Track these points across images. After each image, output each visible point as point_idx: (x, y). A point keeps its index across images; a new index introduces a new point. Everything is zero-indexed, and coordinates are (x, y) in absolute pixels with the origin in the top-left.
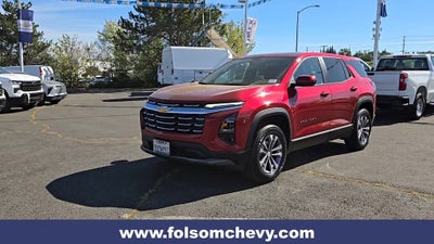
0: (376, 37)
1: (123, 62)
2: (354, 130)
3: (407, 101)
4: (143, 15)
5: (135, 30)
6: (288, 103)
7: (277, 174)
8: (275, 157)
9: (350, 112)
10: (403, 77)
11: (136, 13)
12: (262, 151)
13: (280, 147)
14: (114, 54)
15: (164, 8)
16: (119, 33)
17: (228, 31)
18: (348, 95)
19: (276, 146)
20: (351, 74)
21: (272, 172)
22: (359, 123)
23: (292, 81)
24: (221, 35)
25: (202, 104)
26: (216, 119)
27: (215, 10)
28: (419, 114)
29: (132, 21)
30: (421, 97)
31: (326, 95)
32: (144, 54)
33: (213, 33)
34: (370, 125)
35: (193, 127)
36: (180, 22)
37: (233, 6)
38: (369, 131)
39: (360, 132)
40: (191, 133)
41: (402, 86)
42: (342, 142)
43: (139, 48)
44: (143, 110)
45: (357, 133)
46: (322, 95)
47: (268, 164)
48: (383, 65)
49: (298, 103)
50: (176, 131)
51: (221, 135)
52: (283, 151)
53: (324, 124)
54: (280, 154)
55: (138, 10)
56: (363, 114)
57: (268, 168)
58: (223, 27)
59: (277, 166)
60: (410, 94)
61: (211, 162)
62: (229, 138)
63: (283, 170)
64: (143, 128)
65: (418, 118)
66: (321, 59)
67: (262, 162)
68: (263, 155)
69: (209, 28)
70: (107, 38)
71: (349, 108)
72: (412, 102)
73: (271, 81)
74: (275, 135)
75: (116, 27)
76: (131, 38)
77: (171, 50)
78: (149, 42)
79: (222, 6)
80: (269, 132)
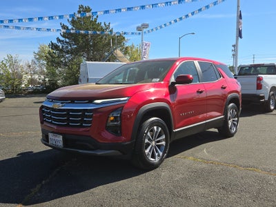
0: (235, 56)
1: (53, 74)
2: (225, 121)
3: (263, 97)
4: (67, 40)
5: (61, 51)
6: (169, 98)
7: (161, 161)
8: (159, 146)
9: (222, 107)
10: (260, 79)
11: (62, 39)
12: (147, 141)
13: (164, 137)
14: (47, 69)
15: (82, 35)
16: (49, 53)
17: (130, 51)
18: (219, 93)
19: (159, 136)
20: (221, 75)
21: (157, 160)
22: (229, 115)
23: (173, 79)
24: (125, 54)
25: (90, 99)
26: (103, 113)
27: (121, 36)
28: (272, 108)
29: (59, 44)
30: (273, 95)
31: (201, 92)
32: (69, 69)
33: (118, 52)
34: (237, 116)
35: (83, 121)
36: (95, 45)
37: (133, 33)
38: (238, 121)
39: (230, 123)
40: (81, 126)
41: (259, 86)
42: (216, 130)
43: (65, 64)
44: (42, 107)
45: (227, 123)
46: (198, 92)
47: (153, 152)
48: (243, 72)
49: (178, 98)
50: (68, 125)
51: (108, 128)
52: (166, 140)
53: (201, 116)
54: (164, 143)
55: (63, 36)
56: (232, 108)
57: (153, 156)
58: (127, 48)
59: (161, 154)
60: (265, 93)
61: (100, 153)
62: (116, 130)
63: (167, 157)
64: (42, 123)
65: (271, 111)
66: (196, 63)
67: (147, 151)
68: (148, 145)
69: (116, 49)
70: (41, 57)
71: (221, 103)
72: (266, 99)
73: (154, 80)
74: (158, 126)
75: (48, 49)
76: (59, 57)
77: (86, 64)
78: (72, 59)
79: (125, 33)
80: (153, 123)
